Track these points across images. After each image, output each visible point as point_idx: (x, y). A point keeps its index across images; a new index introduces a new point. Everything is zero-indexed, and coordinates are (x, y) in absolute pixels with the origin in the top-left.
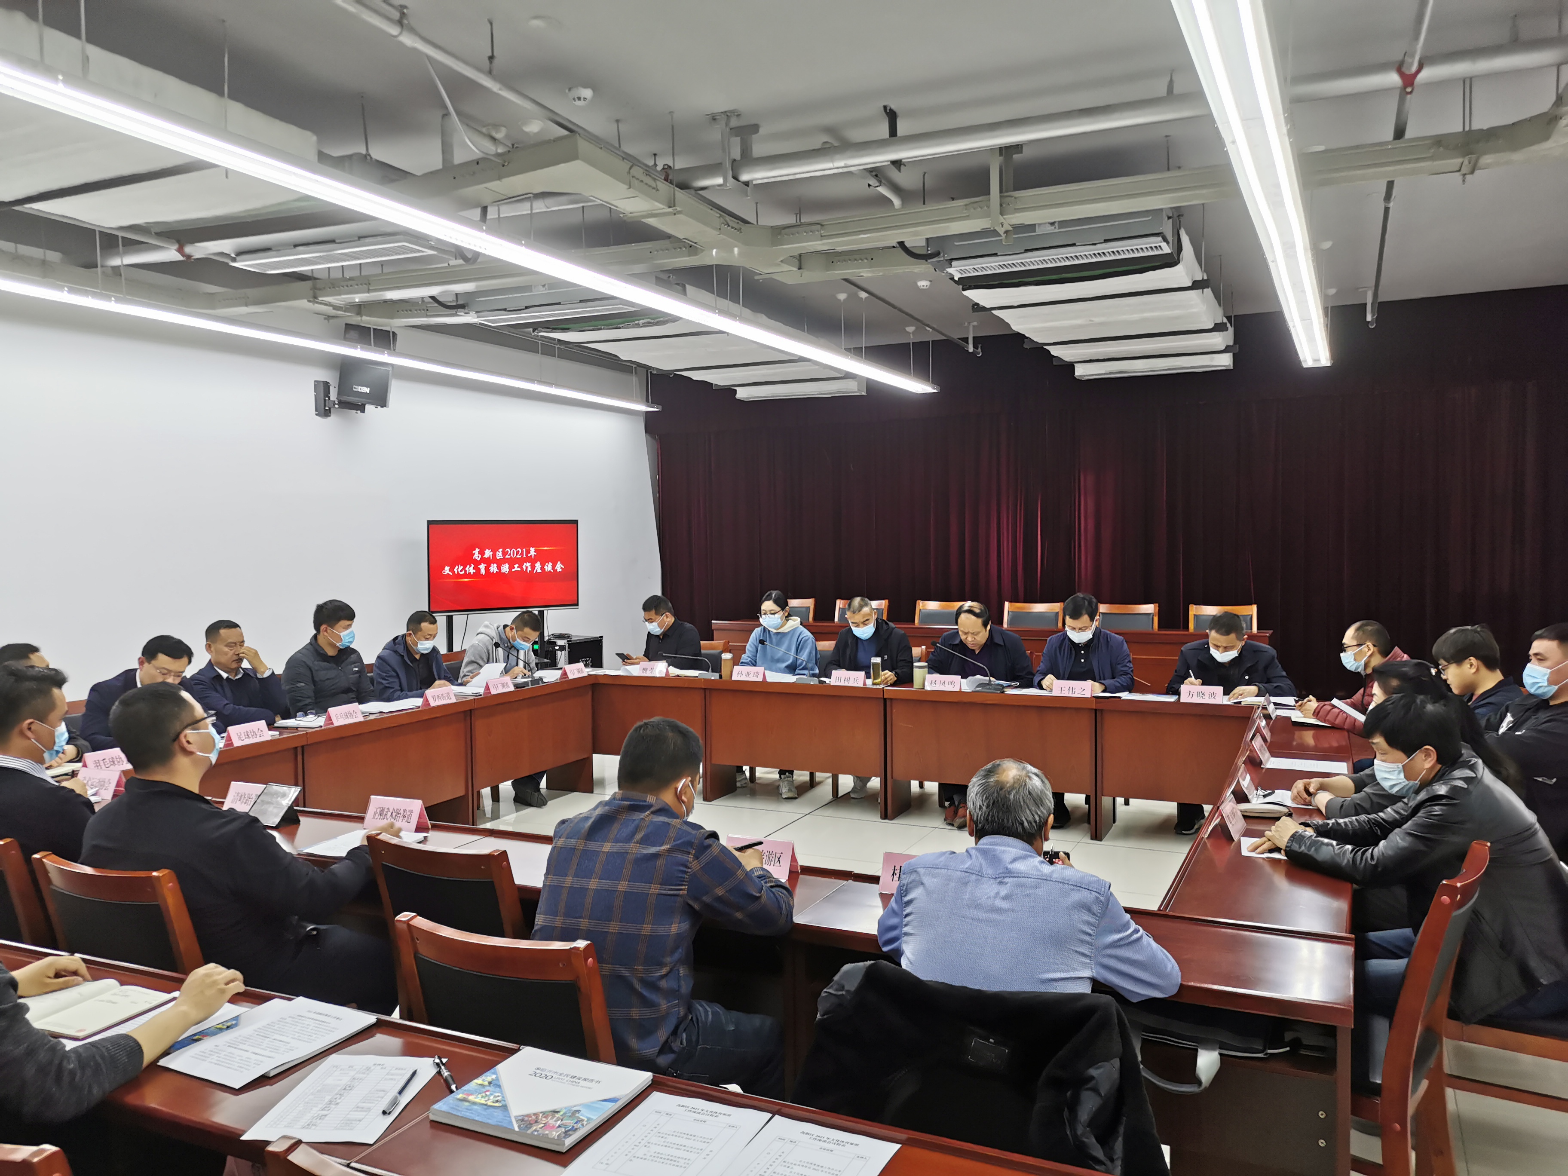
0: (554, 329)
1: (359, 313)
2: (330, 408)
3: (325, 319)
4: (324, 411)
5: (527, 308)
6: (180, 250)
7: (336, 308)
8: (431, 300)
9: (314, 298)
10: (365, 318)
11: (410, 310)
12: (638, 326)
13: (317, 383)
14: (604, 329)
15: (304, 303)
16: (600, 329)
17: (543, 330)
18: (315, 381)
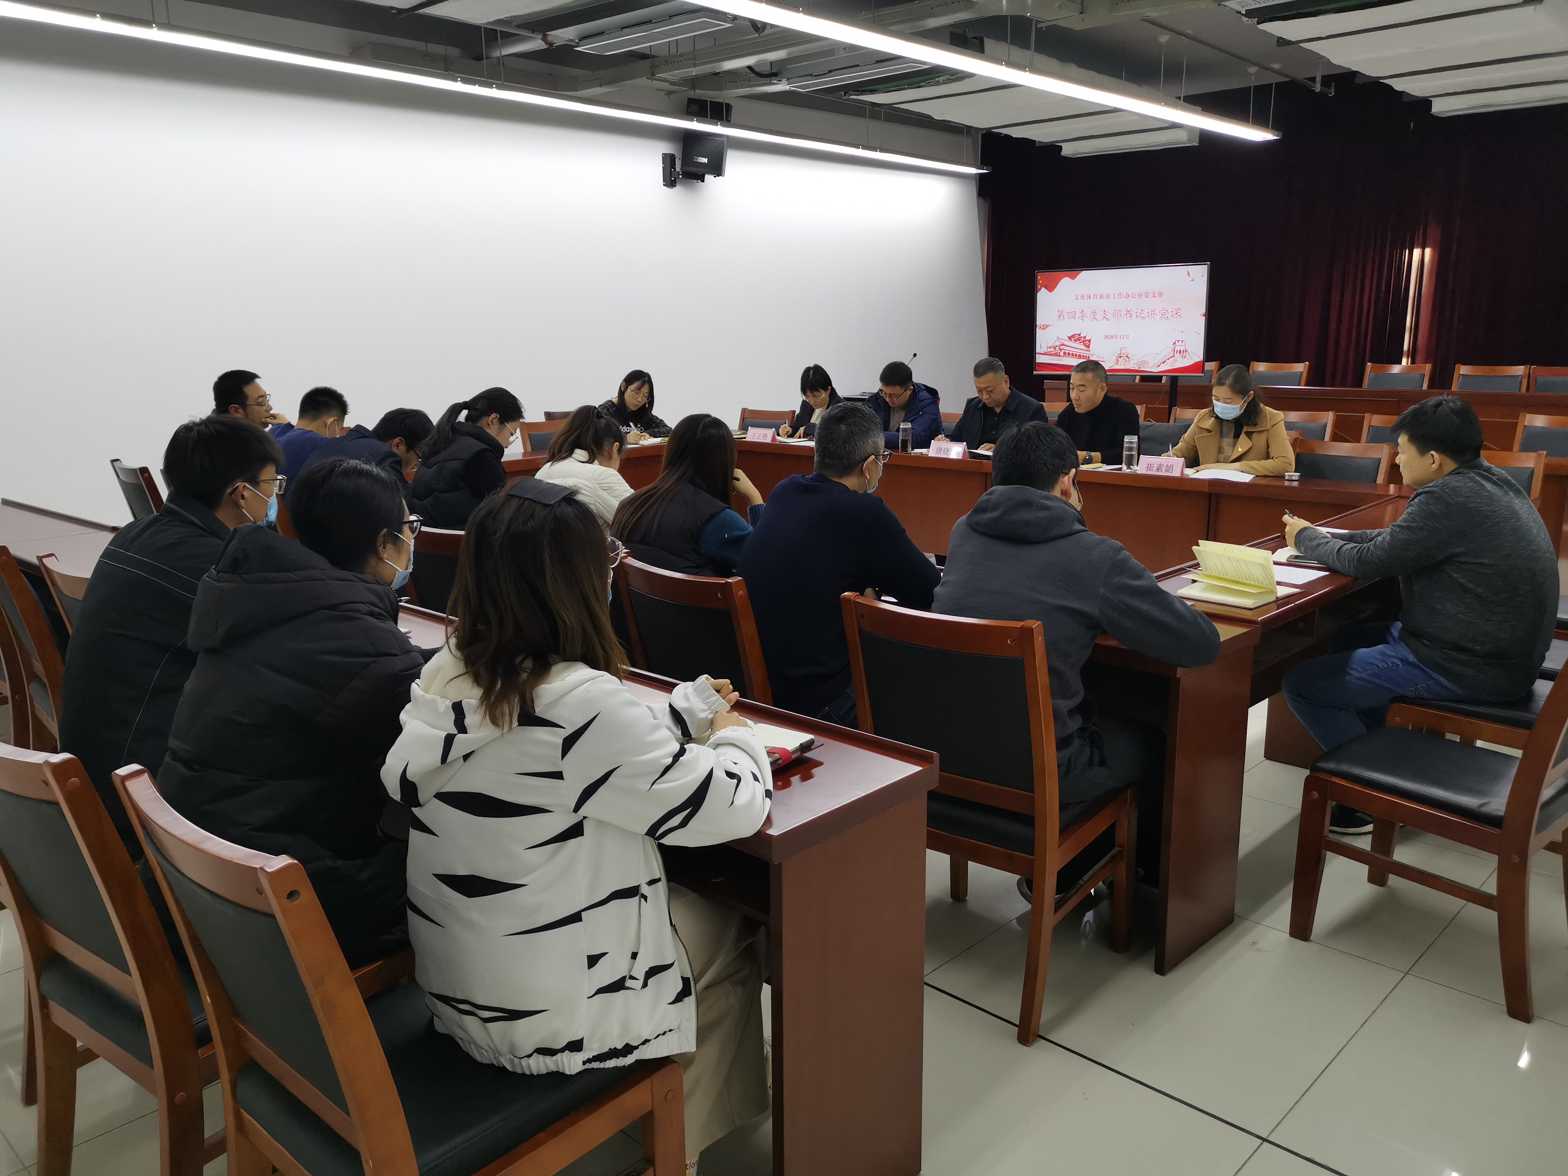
0: (864, 92)
1: (693, 87)
2: (675, 179)
3: (666, 94)
4: (670, 181)
5: (830, 72)
6: (544, 39)
7: (672, 83)
8: (748, 71)
9: (652, 76)
10: (697, 91)
11: (736, 82)
12: (938, 84)
13: (665, 156)
14: (907, 89)
15: (643, 81)
16: (904, 89)
17: (853, 93)
18: (663, 154)
